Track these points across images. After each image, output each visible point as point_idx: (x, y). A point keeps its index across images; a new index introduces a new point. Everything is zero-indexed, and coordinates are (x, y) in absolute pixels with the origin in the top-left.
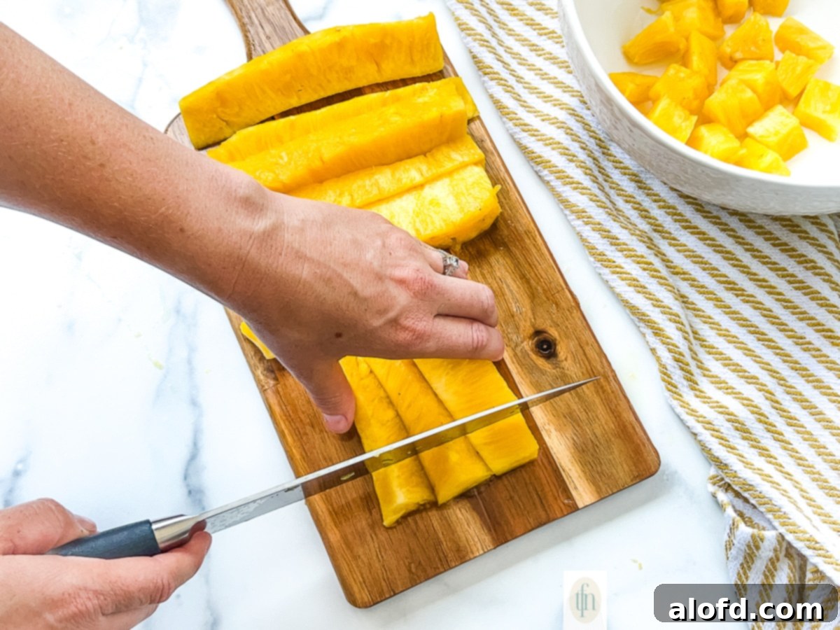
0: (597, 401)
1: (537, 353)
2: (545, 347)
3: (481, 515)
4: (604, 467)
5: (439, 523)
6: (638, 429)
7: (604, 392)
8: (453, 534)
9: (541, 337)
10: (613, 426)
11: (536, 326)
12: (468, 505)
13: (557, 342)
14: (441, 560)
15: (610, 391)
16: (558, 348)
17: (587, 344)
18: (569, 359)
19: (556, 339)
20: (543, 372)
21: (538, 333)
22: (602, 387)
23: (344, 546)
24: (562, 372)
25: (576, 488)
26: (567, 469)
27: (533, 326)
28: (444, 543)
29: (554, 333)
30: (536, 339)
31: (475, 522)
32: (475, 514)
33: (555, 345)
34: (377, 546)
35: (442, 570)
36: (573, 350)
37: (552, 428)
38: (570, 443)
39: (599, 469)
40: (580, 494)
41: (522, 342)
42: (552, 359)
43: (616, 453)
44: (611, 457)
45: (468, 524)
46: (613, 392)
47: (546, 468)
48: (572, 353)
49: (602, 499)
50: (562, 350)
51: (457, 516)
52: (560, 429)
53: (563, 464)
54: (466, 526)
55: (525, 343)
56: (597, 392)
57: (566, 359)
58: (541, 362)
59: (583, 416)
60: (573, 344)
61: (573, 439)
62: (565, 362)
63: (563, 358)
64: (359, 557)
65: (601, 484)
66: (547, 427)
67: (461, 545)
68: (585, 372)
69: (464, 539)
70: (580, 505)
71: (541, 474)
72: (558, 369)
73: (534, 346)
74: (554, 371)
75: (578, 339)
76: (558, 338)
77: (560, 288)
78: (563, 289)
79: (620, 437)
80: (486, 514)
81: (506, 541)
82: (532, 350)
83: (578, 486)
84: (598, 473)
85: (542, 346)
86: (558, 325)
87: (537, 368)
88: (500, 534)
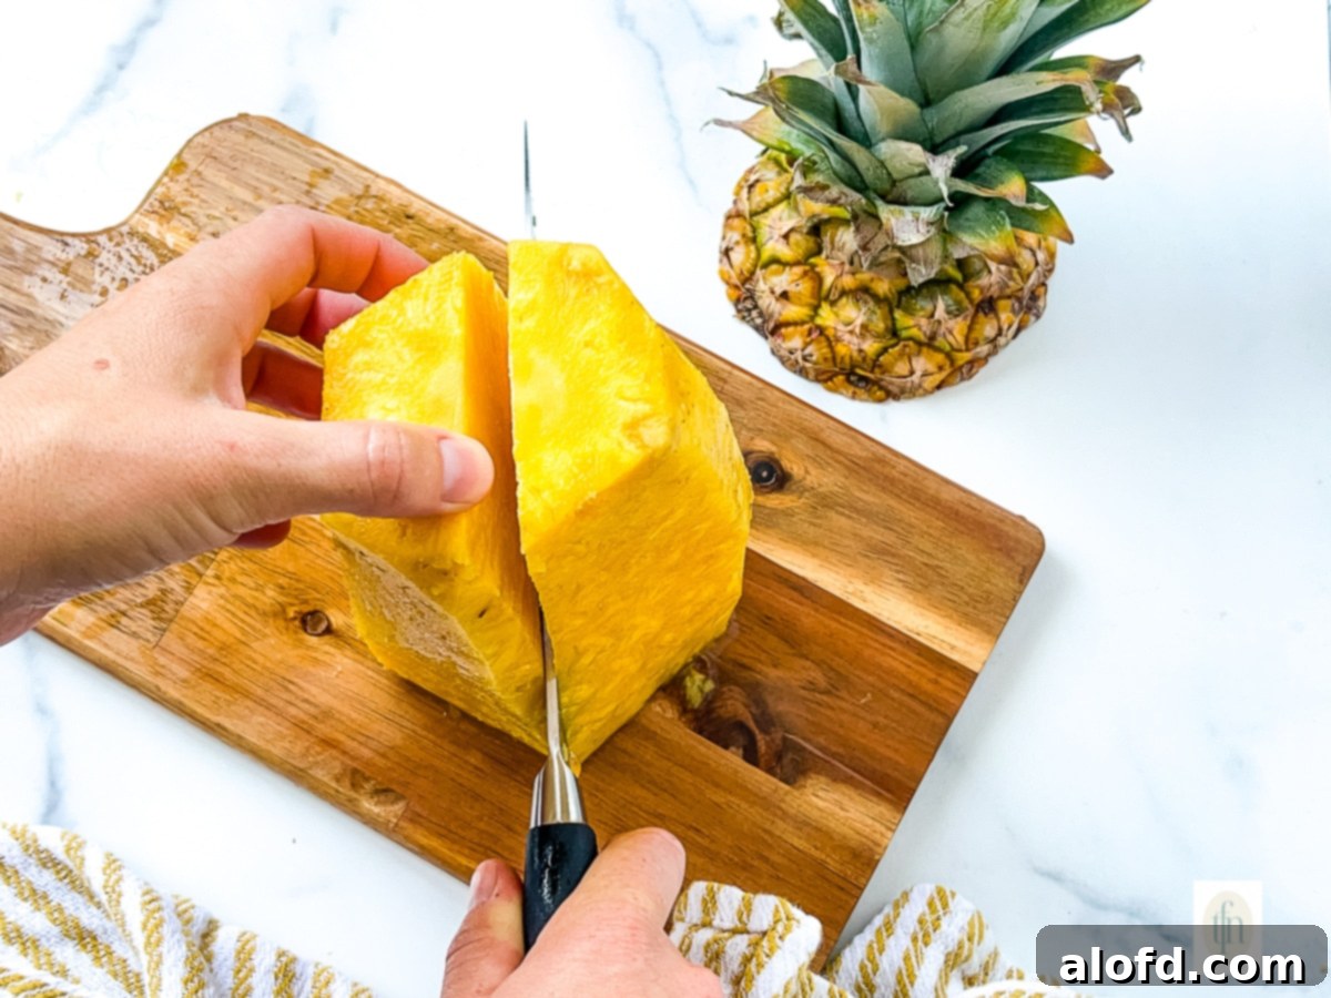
0: (893, 503)
1: (762, 492)
2: (765, 474)
3: (848, 781)
4: (971, 590)
5: (800, 838)
6: (977, 504)
7: (893, 483)
8: (831, 838)
9: (749, 463)
10: (940, 524)
12: (823, 779)
13: (777, 456)
14: (841, 889)
15: (901, 476)
16: (786, 464)
17: (821, 430)
18: (811, 469)
19: (772, 453)
20: (788, 513)
22: (886, 478)
24: (815, 495)
25: (953, 648)
26: (921, 629)
28: (828, 860)
29: (763, 446)
31: (851, 799)
32: (843, 788)
33: (777, 462)
36: (808, 451)
37: (859, 585)
38: (898, 588)
39: (966, 598)
40: (965, 653)
42: (787, 485)
43: (971, 557)
44: (969, 570)
45: (842, 809)
46: (906, 475)
47: (891, 648)
48: (808, 456)
49: (997, 637)
50: (792, 464)
51: (820, 810)
52: (873, 579)
53: (911, 626)
54: (842, 813)
56: (884, 489)
57: (807, 472)
58: (773, 500)
59: (890, 538)
60: (801, 444)
61: (900, 580)
62: (809, 478)
63: (802, 472)
65: (983, 617)
66: (851, 588)
67: (852, 844)
68: (845, 471)
69: (851, 833)
70: (975, 666)
71: (889, 659)
72: (807, 494)
74: (802, 500)
75: (803, 430)
76: (774, 449)
77: (723, 376)
78: (730, 373)
79: (962, 533)
80: (856, 775)
81: (912, 792)
83: (954, 642)
84: (967, 604)
85: (760, 475)
86: (761, 430)
87: (775, 511)
88: (896, 789)
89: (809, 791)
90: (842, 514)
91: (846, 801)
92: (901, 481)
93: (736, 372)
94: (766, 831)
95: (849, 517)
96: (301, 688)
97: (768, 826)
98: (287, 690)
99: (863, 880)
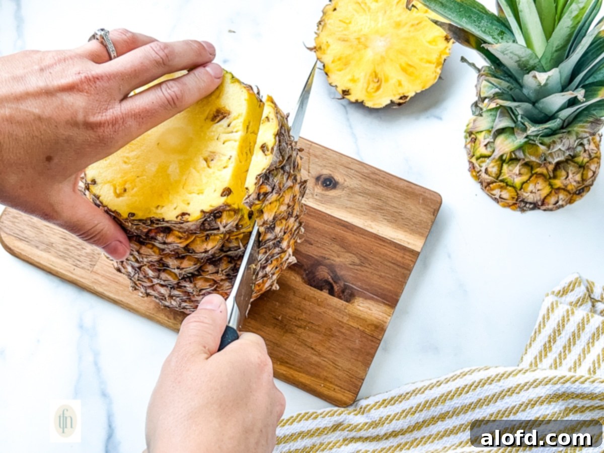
0: (380, 189)
1: (327, 190)
2: (328, 183)
3: (372, 299)
4: (414, 220)
5: (354, 322)
6: (413, 186)
7: (379, 181)
8: (366, 321)
9: (322, 179)
10: (399, 196)
11: (314, 176)
12: (361, 299)
13: (333, 175)
14: (372, 341)
15: (382, 179)
16: (336, 178)
17: (349, 164)
18: (346, 179)
19: (330, 175)
20: (339, 197)
21: (318, 179)
22: (376, 180)
23: (313, 379)
24: (349, 189)
25: (409, 243)
26: (396, 237)
27: (313, 177)
28: (366, 330)
29: (326, 172)
30: (320, 182)
31: (373, 306)
32: (369, 301)
33: (333, 178)
34: (331, 363)
35: (377, 345)
36: (345, 173)
37: (369, 222)
38: (385, 222)
39: (412, 223)
40: (414, 245)
41: (314, 190)
42: (338, 186)
43: (412, 207)
44: (413, 212)
45: (370, 309)
46: (384, 178)
47: (384, 246)
49: (427, 237)
50: (338, 177)
51: (360, 311)
52: (374, 219)
53: (392, 236)
54: (370, 312)
55: (316, 189)
56: (376, 184)
57: (345, 181)
58: (332, 193)
59: (380, 203)
60: (342, 170)
61: (386, 219)
62: (346, 183)
63: (343, 181)
64: (326, 377)
65: (419, 230)
66: (366, 224)
67: (375, 323)
68: (360, 179)
69: (374, 319)
70: (419, 250)
71: (384, 250)
72: (345, 189)
73: (322, 188)
74: (344, 192)
75: (342, 165)
76: (331, 173)
77: (309, 146)
79: (408, 198)
80: (375, 297)
81: (397, 301)
82: (323, 190)
83: (409, 241)
84: (413, 225)
85: (326, 183)
86: (325, 166)
87: (334, 197)
88: (391, 300)
89: (356, 304)
90: (360, 195)
91: (371, 307)
92: (383, 181)
93: (313, 145)
94: (340, 321)
95: (363, 196)
97: (340, 319)
99: (381, 337)
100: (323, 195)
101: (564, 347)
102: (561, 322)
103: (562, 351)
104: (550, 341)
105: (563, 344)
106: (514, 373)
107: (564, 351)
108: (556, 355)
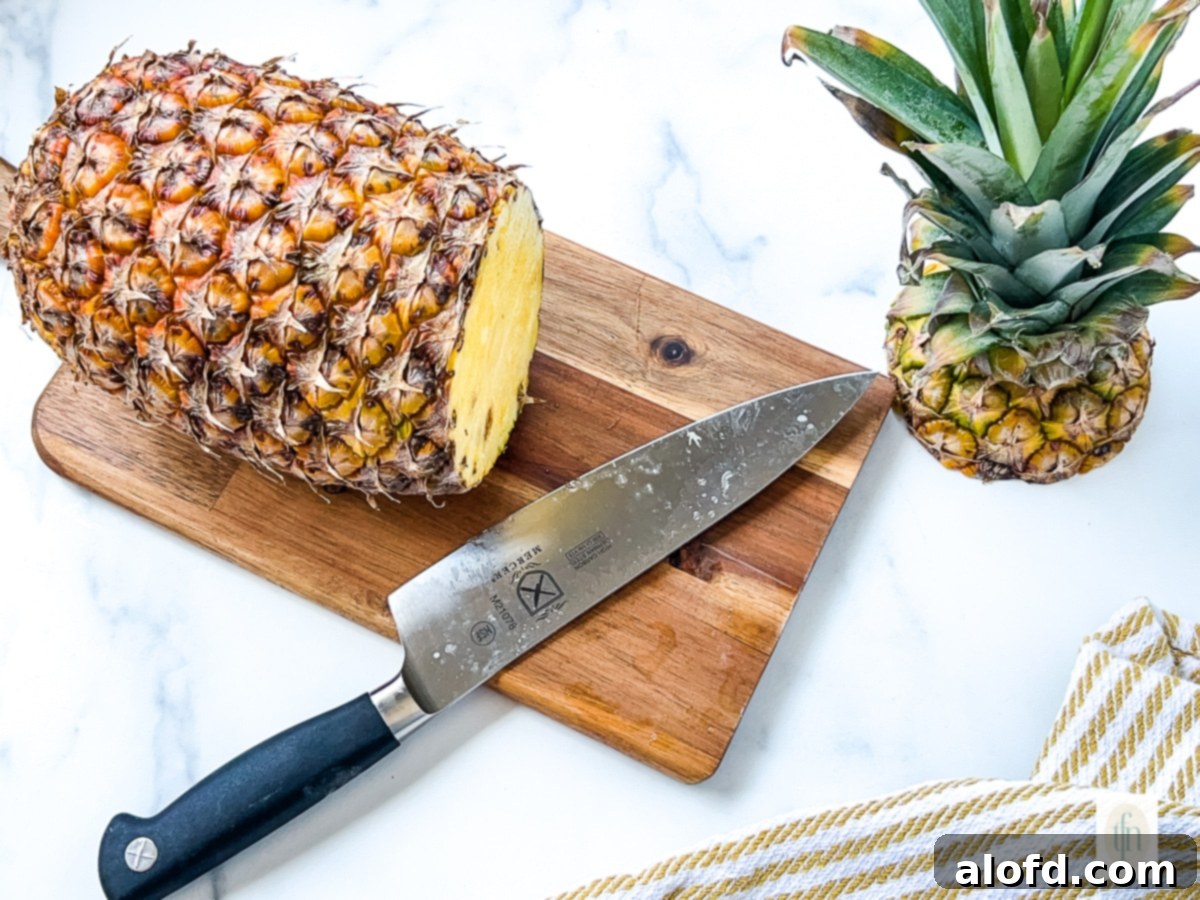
0: (775, 366)
1: (671, 365)
2: (674, 352)
3: (754, 576)
5: (718, 620)
7: (774, 352)
8: (742, 619)
9: (662, 345)
11: (647, 338)
12: (733, 575)
13: (683, 338)
14: (754, 657)
15: (779, 347)
16: (690, 343)
17: (716, 316)
18: (710, 346)
19: (679, 337)
20: (695, 380)
21: (654, 343)
22: (768, 348)
23: (634, 726)
24: (714, 365)
25: (829, 470)
27: (645, 341)
28: (742, 635)
29: (670, 331)
30: (658, 351)
31: (755, 588)
32: (748, 580)
33: (684, 343)
34: (671, 697)
35: (763, 666)
36: (707, 334)
41: (646, 365)
42: (693, 359)
45: (749, 596)
46: (783, 345)
48: (708, 337)
49: (864, 461)
50: (694, 342)
51: (733, 599)
54: (750, 600)
55: (650, 364)
56: (768, 358)
57: (707, 349)
58: (682, 372)
60: (701, 328)
62: (709, 353)
63: (703, 349)
64: (662, 722)
65: (850, 446)
67: (759, 622)
68: (737, 346)
69: (757, 614)
70: (847, 484)
71: (780, 484)
72: (708, 365)
73: (662, 361)
74: (705, 370)
75: (701, 318)
76: (680, 333)
77: (639, 282)
80: (760, 572)
81: (803, 581)
82: (663, 365)
83: (828, 466)
84: (837, 438)
85: (671, 354)
86: (670, 320)
87: (684, 380)
88: (791, 579)
89: (722, 585)
90: (735, 378)
91: (752, 591)
92: (781, 351)
93: (647, 279)
94: (689, 616)
95: (741, 380)
96: (324, 533)
97: (692, 612)
98: (315, 535)
99: (770, 649)
100: (664, 374)
101: (1122, 744)
102: (1114, 693)
103: (1118, 751)
104: (1092, 732)
105: (1119, 737)
106: (1026, 792)
107: (1122, 752)
108: (1105, 759)
